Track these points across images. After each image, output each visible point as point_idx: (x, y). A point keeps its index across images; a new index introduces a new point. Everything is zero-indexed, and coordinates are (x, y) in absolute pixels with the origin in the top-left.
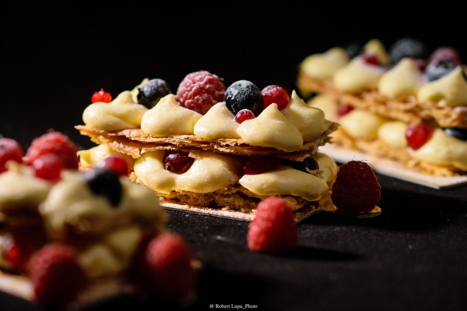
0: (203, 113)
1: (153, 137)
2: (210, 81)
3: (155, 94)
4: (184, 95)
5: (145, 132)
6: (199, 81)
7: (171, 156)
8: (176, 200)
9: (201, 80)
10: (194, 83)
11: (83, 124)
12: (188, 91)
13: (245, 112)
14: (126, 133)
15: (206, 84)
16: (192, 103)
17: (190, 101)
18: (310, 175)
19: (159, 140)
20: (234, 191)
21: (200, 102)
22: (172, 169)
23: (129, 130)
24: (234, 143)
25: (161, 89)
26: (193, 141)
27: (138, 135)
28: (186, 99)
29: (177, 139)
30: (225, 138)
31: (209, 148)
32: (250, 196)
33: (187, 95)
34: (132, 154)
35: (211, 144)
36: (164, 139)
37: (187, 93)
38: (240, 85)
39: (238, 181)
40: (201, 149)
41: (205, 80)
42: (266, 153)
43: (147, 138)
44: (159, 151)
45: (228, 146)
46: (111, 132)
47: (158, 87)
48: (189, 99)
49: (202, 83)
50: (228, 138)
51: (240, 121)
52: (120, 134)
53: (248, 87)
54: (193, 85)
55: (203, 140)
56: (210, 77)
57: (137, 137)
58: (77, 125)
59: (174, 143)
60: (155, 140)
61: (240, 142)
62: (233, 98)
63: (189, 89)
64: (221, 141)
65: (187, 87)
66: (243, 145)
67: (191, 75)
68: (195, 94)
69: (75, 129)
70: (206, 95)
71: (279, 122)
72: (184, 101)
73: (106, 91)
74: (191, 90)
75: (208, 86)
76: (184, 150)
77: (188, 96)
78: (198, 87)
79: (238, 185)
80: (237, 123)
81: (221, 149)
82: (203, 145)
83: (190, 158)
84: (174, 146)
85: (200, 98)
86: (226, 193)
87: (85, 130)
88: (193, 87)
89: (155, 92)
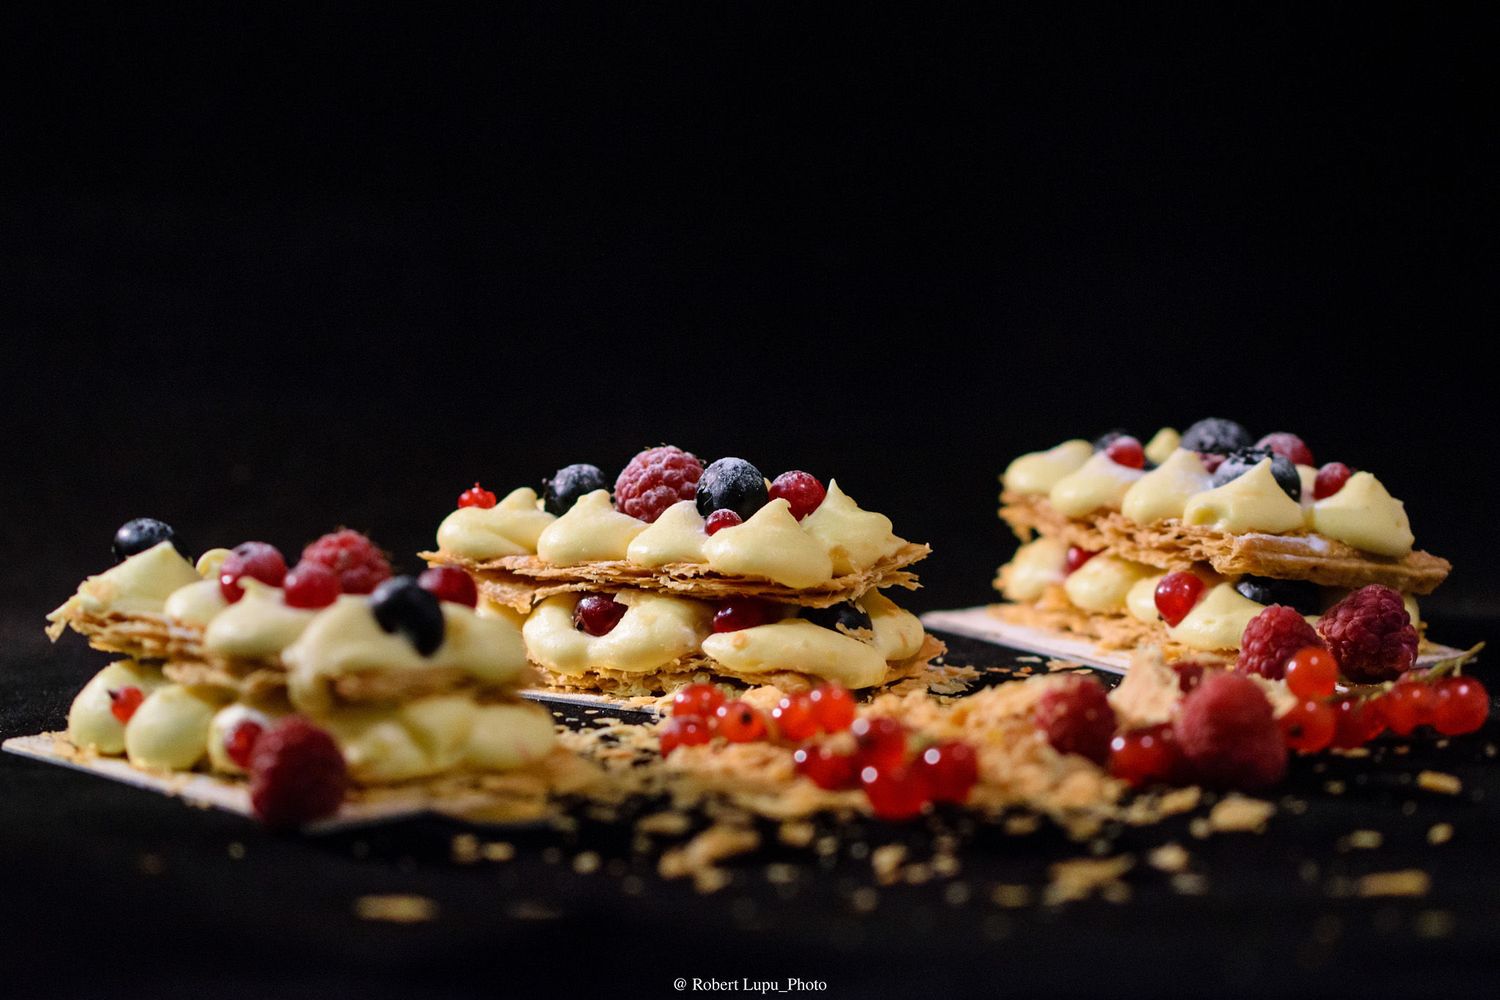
0: (652, 519)
1: (554, 567)
2: (674, 464)
3: (573, 490)
4: (624, 490)
5: (542, 559)
6: (653, 463)
7: (585, 603)
8: (596, 690)
9: (659, 460)
10: (645, 467)
11: (435, 548)
12: (632, 482)
13: (721, 514)
14: (507, 563)
15: (666, 467)
16: (637, 503)
17: (634, 500)
18: (844, 637)
19: (564, 571)
20: (694, 664)
21: (651, 502)
22: (586, 627)
23: (514, 557)
24: (693, 572)
25: (586, 482)
26: (625, 573)
27: (527, 564)
28: (627, 497)
29: (593, 570)
30: (679, 562)
31: (651, 585)
32: (722, 675)
33: (629, 489)
34: (516, 606)
35: (654, 575)
36: (573, 568)
37: (630, 485)
38: (721, 466)
39: (700, 646)
40: (636, 587)
41: (664, 462)
42: (754, 591)
43: (542, 568)
44: (564, 594)
45: (683, 577)
46: (482, 562)
47: (581, 478)
48: (633, 497)
49: (658, 466)
50: (685, 562)
51: (711, 530)
52: (496, 564)
53: (735, 468)
54: (641, 470)
55: (641, 568)
56: (676, 455)
57: (526, 567)
58: (421, 551)
59: (588, 577)
60: (556, 573)
61: (703, 569)
62: (706, 490)
63: (632, 478)
64: (671, 567)
65: (630, 475)
66: (711, 575)
67: (643, 454)
68: (643, 489)
69: (419, 558)
70: (664, 487)
71: (779, 529)
72: (624, 502)
73: (484, 487)
74: (637, 480)
75: (667, 473)
76: (607, 591)
77: (631, 492)
78: (650, 473)
79: (700, 656)
80: (707, 536)
81: (671, 585)
82: (639, 580)
83: (616, 603)
84: (589, 581)
85: (653, 493)
86: (679, 670)
87: (434, 560)
88: (641, 474)
89: (573, 486)
